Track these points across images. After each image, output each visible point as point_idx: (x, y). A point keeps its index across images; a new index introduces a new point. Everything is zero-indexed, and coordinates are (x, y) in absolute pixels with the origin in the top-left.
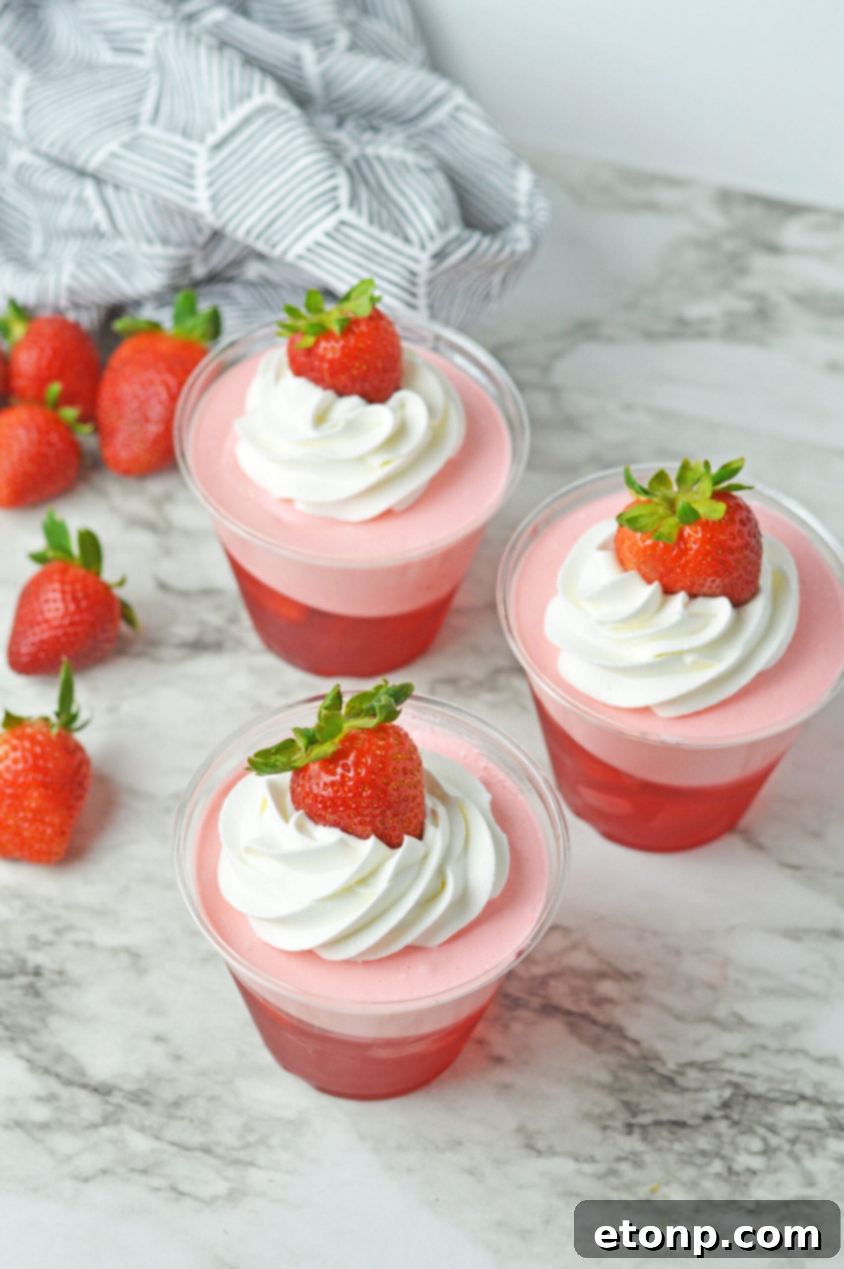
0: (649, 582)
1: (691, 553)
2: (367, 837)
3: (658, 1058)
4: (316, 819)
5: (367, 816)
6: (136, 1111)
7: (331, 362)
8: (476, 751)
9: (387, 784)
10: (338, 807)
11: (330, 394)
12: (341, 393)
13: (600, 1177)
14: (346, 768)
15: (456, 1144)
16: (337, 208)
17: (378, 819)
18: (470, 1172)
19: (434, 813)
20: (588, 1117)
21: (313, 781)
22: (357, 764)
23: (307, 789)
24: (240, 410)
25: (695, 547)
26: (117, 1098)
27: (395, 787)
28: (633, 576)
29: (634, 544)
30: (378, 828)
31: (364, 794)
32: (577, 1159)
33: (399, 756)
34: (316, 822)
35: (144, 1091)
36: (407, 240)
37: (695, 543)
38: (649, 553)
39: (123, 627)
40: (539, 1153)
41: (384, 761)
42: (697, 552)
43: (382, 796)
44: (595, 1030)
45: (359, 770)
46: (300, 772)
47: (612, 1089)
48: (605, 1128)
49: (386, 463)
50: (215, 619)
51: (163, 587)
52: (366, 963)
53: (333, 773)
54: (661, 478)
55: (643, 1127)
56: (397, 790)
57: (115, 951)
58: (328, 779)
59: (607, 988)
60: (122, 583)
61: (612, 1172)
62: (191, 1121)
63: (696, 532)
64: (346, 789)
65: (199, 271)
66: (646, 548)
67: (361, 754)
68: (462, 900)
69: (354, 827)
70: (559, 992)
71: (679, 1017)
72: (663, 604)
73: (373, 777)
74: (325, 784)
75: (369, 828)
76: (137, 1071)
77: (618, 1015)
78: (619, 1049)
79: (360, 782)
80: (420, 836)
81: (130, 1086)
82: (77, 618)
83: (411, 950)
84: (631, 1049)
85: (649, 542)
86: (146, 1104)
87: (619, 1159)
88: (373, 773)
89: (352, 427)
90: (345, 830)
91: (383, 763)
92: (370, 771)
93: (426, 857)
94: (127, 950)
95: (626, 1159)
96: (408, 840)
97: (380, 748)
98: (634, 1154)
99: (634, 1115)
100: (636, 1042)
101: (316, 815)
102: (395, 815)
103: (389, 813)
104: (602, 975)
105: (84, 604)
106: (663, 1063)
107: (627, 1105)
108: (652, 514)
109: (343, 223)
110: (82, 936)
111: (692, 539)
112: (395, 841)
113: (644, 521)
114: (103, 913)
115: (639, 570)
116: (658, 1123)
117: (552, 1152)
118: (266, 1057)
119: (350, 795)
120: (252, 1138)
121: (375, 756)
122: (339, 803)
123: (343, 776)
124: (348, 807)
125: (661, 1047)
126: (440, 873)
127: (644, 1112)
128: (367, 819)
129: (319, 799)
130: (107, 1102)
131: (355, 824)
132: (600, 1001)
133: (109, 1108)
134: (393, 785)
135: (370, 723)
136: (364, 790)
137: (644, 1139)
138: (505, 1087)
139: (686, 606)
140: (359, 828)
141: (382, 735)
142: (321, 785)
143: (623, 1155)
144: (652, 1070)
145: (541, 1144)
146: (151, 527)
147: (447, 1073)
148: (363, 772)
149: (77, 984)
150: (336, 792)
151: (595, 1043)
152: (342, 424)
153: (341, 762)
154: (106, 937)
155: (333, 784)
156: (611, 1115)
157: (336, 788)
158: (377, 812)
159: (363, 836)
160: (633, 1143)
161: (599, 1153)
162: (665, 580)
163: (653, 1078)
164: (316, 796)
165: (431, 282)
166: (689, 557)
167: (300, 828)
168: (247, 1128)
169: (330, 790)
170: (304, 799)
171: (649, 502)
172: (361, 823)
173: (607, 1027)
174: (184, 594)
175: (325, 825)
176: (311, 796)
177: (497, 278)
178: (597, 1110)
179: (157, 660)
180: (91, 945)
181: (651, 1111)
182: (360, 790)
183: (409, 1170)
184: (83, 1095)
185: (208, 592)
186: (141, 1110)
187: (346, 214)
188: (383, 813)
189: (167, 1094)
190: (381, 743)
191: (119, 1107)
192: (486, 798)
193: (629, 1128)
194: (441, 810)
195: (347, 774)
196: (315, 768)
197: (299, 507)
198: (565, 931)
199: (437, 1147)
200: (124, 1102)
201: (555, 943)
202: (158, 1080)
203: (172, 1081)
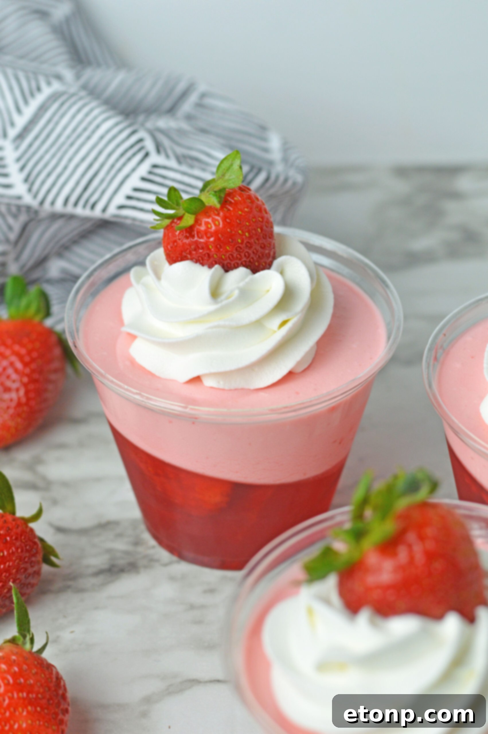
4: (385, 611)
10: (411, 587)
11: (217, 270)
12: (229, 266)
16: (147, 155)
17: (451, 593)
21: (374, 573)
34: (387, 617)
49: (284, 323)
50: (120, 545)
58: (392, 564)
60: (37, 516)
67: (419, 529)
69: (429, 608)
73: (441, 549)
74: (389, 569)
92: (436, 541)
96: (482, 610)
101: (385, 607)
109: (155, 166)
112: (470, 614)
119: (422, 569)
122: (410, 583)
123: (409, 555)
129: (388, 588)
131: (430, 605)
140: (434, 609)
148: (430, 544)
150: (407, 573)
152: (236, 293)
153: (402, 542)
155: (401, 567)
157: (406, 570)
158: (450, 585)
159: (439, 617)
172: (435, 600)
174: (83, 532)
175: (396, 616)
179: (81, 590)
185: (105, 526)
187: (155, 158)
188: (455, 586)
195: (413, 551)
196: (373, 559)
197: (208, 382)
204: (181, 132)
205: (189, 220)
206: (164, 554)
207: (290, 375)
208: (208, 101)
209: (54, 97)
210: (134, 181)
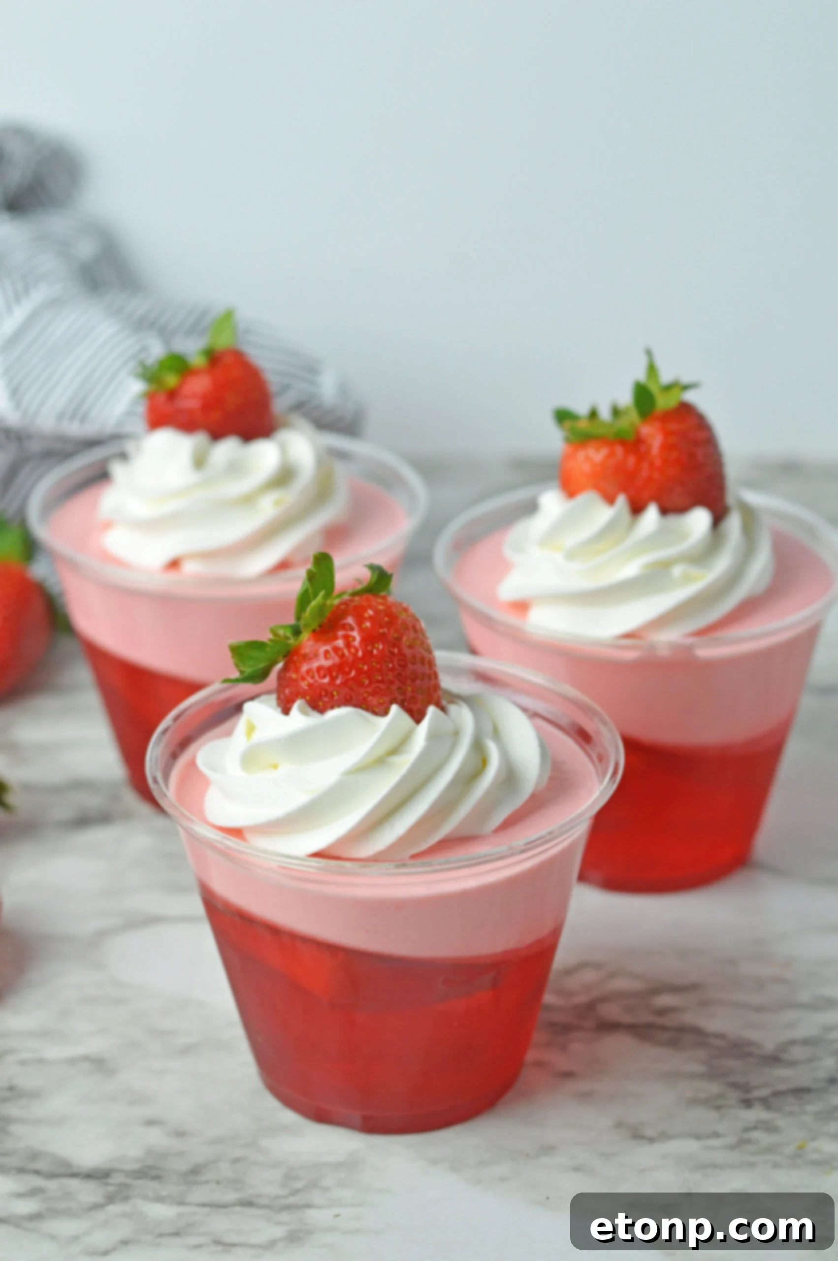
0: (611, 500)
1: (655, 451)
2: (385, 713)
3: (750, 1043)
4: (321, 704)
5: (382, 681)
6: (147, 1186)
7: (202, 398)
9: (399, 639)
11: (203, 437)
12: (217, 435)
13: (732, 1147)
14: (347, 628)
15: (547, 1150)
18: (577, 1169)
20: (694, 1102)
21: (311, 657)
22: (360, 620)
25: (656, 444)
26: (117, 1179)
27: (408, 643)
28: (593, 497)
29: (589, 462)
30: (397, 696)
31: (375, 652)
32: (698, 1137)
33: (405, 614)
34: (322, 710)
35: (150, 1168)
37: (655, 439)
38: (606, 465)
40: (651, 1140)
41: (390, 614)
42: (661, 448)
43: (396, 651)
44: (667, 1035)
45: (363, 626)
46: (292, 657)
47: (712, 1075)
48: (718, 1108)
49: (278, 502)
50: (93, 801)
52: (414, 856)
55: (762, 1099)
56: (411, 647)
57: (71, 1062)
58: (328, 647)
59: (665, 1000)
62: (218, 1183)
63: (655, 428)
64: (353, 650)
68: (509, 779)
69: (369, 699)
70: (611, 1011)
71: (760, 1009)
73: (381, 630)
74: (326, 654)
75: (386, 699)
76: (135, 1153)
77: (690, 1018)
78: (703, 1045)
79: (369, 639)
80: (444, 710)
81: (129, 1167)
83: (461, 840)
84: (718, 1042)
85: (604, 453)
86: (157, 1178)
87: (747, 1129)
88: (379, 626)
89: (234, 469)
90: (358, 706)
92: (375, 624)
93: (456, 734)
94: (86, 1058)
95: (755, 1128)
98: (763, 1122)
99: (747, 1091)
100: (720, 1036)
102: (413, 680)
103: (406, 676)
104: (655, 992)
106: (760, 1046)
107: (735, 1086)
110: (26, 1056)
111: (652, 437)
112: (417, 713)
114: (44, 1034)
115: (597, 488)
116: (778, 1094)
117: (664, 1137)
118: (290, 1117)
120: (298, 1185)
121: (377, 612)
122: (347, 669)
124: (360, 672)
126: (478, 748)
127: (757, 1087)
128: (382, 686)
130: (107, 1184)
131: (370, 695)
132: (662, 1012)
133: (111, 1189)
134: (406, 641)
136: (374, 647)
137: (769, 1108)
138: (586, 1096)
139: (659, 521)
142: (322, 656)
143: (750, 1125)
144: (750, 1055)
145: (650, 1133)
147: (510, 1095)
151: (674, 1044)
152: (223, 465)
153: (341, 624)
154: (56, 1052)
156: (721, 1096)
159: (382, 710)
160: (757, 1114)
161: (721, 1128)
162: (631, 490)
163: (754, 1060)
164: (319, 669)
166: (652, 458)
168: (289, 1176)
169: (333, 656)
173: (682, 1029)
175: (333, 708)
176: (311, 674)
178: (702, 1096)
180: (41, 1062)
181: (766, 1085)
182: (369, 648)
183: (503, 1179)
186: (154, 1184)
188: (399, 677)
189: (181, 1166)
191: (124, 1186)
193: (747, 1103)
196: (308, 645)
197: (190, 568)
198: (597, 966)
199: (528, 1155)
200: (129, 1181)
201: (589, 976)
202: (164, 1156)
203: (181, 1154)
207: (284, 565)
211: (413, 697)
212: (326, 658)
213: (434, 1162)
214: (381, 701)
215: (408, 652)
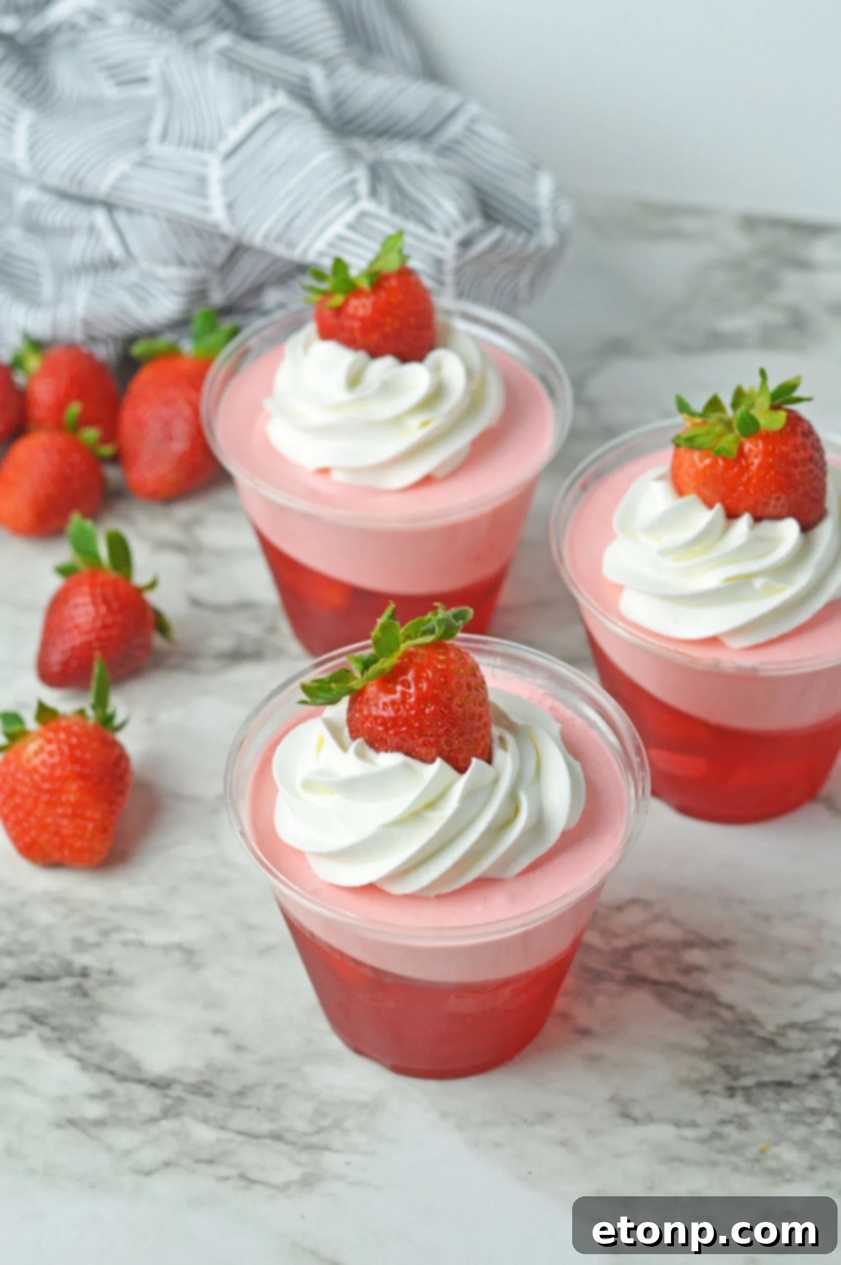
0: (710, 505)
1: (754, 468)
2: (432, 761)
3: (755, 1021)
4: (377, 745)
5: (431, 736)
6: (199, 1103)
7: (363, 320)
8: (541, 691)
9: (451, 699)
10: (401, 727)
11: (362, 355)
12: (375, 353)
13: (704, 1141)
14: (406, 684)
15: (545, 1117)
16: (356, 199)
17: (443, 740)
18: (563, 1143)
19: (502, 740)
20: (684, 1082)
21: (372, 703)
22: (418, 679)
23: (366, 712)
24: (269, 389)
25: (756, 461)
26: (176, 1091)
27: (459, 703)
28: (692, 499)
29: (693, 465)
30: (443, 750)
31: (427, 711)
32: (677, 1124)
33: (462, 671)
34: (377, 750)
35: (206, 1083)
36: (430, 229)
37: (756, 457)
38: (708, 472)
39: (158, 641)
40: (636, 1121)
41: (446, 675)
42: (760, 466)
43: (446, 712)
44: (685, 998)
45: (420, 686)
46: (357, 697)
47: (709, 1054)
48: (705, 1093)
49: (425, 424)
50: (252, 630)
51: (196, 603)
52: (439, 897)
53: (393, 692)
54: (714, 404)
55: (746, 1090)
56: (461, 706)
57: (167, 949)
58: (387, 698)
59: (695, 956)
60: (152, 585)
61: (716, 1136)
62: (258, 1109)
63: (757, 446)
64: (407, 707)
65: (217, 297)
66: (706, 468)
67: (420, 669)
68: (538, 826)
69: (418, 749)
70: (644, 963)
71: (774, 981)
72: (726, 529)
73: (435, 691)
74: (385, 704)
75: (434, 750)
76: (197, 1063)
77: (709, 981)
78: (712, 1015)
79: (422, 699)
80: (489, 759)
81: (190, 1079)
82: (109, 620)
83: (484, 882)
84: (726, 1014)
85: (708, 461)
86: (209, 1095)
87: (723, 1122)
88: (435, 687)
89: (387, 389)
90: (408, 753)
91: (445, 677)
92: (431, 685)
93: (496, 781)
94: (179, 947)
95: (730, 1122)
96: (475, 761)
97: (441, 662)
98: (738, 1116)
99: (735, 1077)
100: (730, 1007)
101: (377, 740)
102: (461, 735)
103: (454, 731)
104: (689, 945)
105: (115, 606)
106: (762, 1026)
107: (726, 1069)
108: (708, 433)
109: (364, 213)
110: (130, 936)
111: (753, 454)
112: (461, 764)
113: (700, 441)
114: (150, 912)
115: (699, 493)
116: (761, 1085)
117: (649, 1119)
118: (335, 1043)
119: (413, 712)
120: (325, 1123)
121: (436, 671)
122: (400, 723)
123: (403, 694)
124: (411, 727)
125: (758, 1010)
126: (513, 799)
127: (745, 1074)
128: (432, 739)
129: (379, 721)
130: (166, 1096)
131: (419, 746)
132: (689, 970)
133: (169, 1101)
134: (457, 701)
135: (429, 639)
136: (426, 706)
137: (748, 1101)
138: (594, 1060)
139: (752, 528)
140: (423, 751)
141: (442, 650)
142: (381, 706)
143: (726, 1117)
144: (751, 1034)
145: (637, 1112)
146: (180, 549)
147: (528, 1049)
148: (424, 686)
149: (128, 983)
150: (397, 711)
151: (687, 1011)
152: (376, 385)
153: (402, 678)
154: (155, 936)
155: (393, 703)
156: (710, 1080)
157: (396, 707)
158: (442, 730)
159: (428, 760)
160: (737, 1105)
161: (700, 1117)
162: (728, 501)
163: (752, 1041)
164: (376, 718)
165: (458, 271)
166: (751, 474)
167: (360, 755)
168: (319, 1113)
169: (390, 708)
170: (363, 723)
171: (704, 423)
172: (424, 744)
173: (699, 994)
174: (220, 609)
175: (386, 751)
176: (370, 719)
177: (524, 279)
178: (695, 1076)
179: (195, 671)
180: (141, 944)
181: (753, 1073)
182: (422, 706)
183: (497, 1145)
184: (139, 1090)
185: (244, 606)
186: (204, 1101)
187: (367, 204)
188: (447, 732)
189: (232, 1085)
190: (442, 657)
191: (180, 1100)
192: (556, 727)
193: (731, 1092)
194: (509, 738)
195: (407, 690)
196: (372, 690)
197: (337, 476)
198: (645, 904)
199: (526, 1121)
200: (184, 1095)
201: (635, 916)
202: (220, 1071)
203: (235, 1071)
204: (421, 168)
205: (338, 300)
206: (294, 647)
207: (427, 480)
208: (477, 127)
209: (273, 114)
210: (338, 228)
211: (460, 749)
212: (384, 709)
213: (444, 1115)
214: (429, 751)
215: (459, 711)
